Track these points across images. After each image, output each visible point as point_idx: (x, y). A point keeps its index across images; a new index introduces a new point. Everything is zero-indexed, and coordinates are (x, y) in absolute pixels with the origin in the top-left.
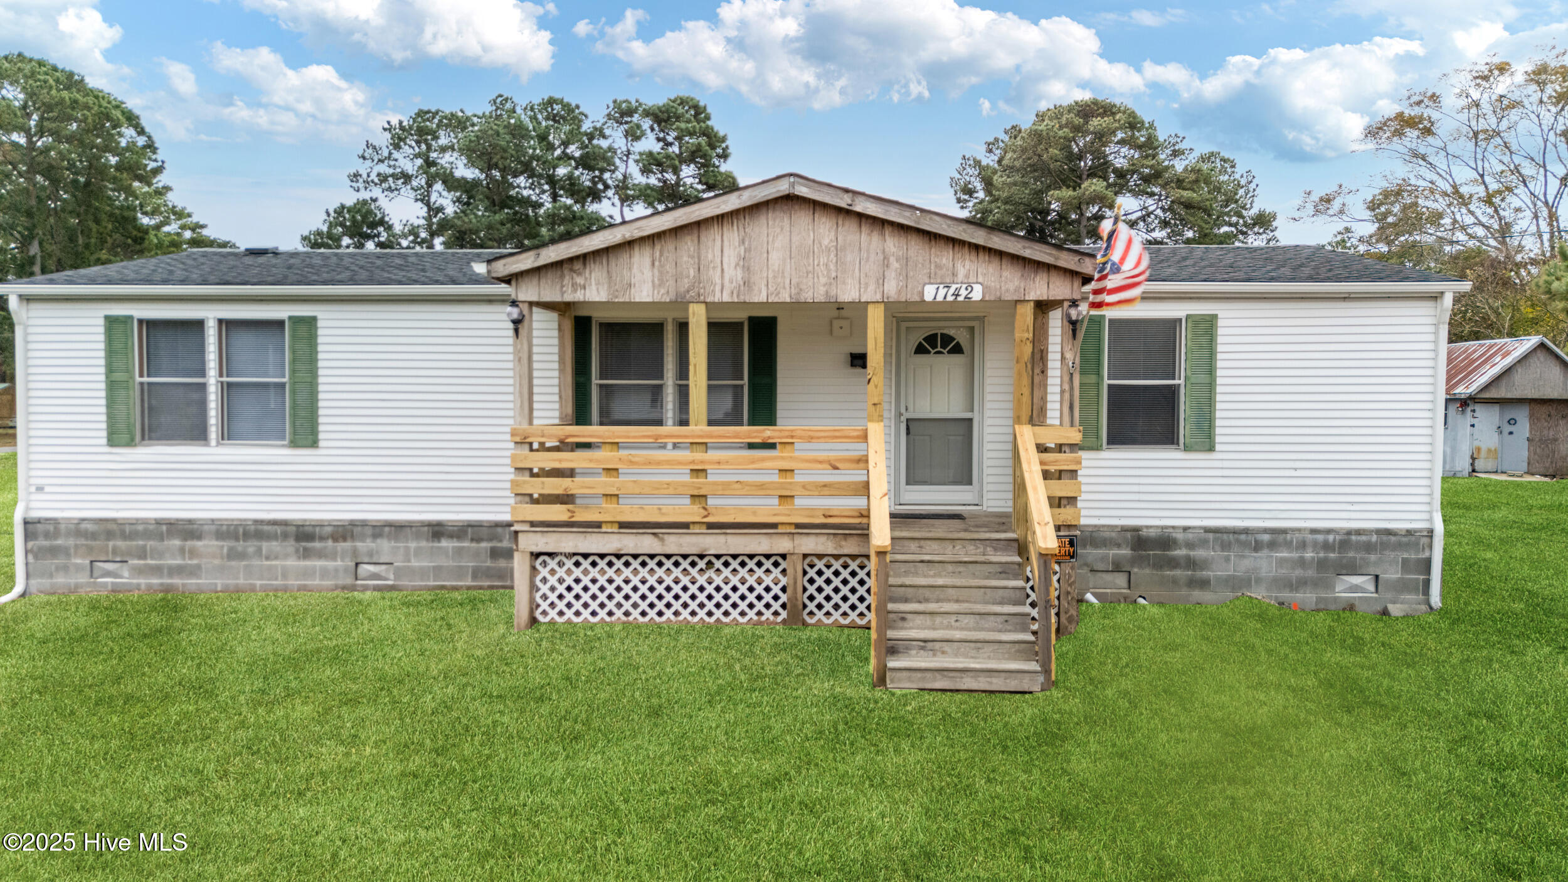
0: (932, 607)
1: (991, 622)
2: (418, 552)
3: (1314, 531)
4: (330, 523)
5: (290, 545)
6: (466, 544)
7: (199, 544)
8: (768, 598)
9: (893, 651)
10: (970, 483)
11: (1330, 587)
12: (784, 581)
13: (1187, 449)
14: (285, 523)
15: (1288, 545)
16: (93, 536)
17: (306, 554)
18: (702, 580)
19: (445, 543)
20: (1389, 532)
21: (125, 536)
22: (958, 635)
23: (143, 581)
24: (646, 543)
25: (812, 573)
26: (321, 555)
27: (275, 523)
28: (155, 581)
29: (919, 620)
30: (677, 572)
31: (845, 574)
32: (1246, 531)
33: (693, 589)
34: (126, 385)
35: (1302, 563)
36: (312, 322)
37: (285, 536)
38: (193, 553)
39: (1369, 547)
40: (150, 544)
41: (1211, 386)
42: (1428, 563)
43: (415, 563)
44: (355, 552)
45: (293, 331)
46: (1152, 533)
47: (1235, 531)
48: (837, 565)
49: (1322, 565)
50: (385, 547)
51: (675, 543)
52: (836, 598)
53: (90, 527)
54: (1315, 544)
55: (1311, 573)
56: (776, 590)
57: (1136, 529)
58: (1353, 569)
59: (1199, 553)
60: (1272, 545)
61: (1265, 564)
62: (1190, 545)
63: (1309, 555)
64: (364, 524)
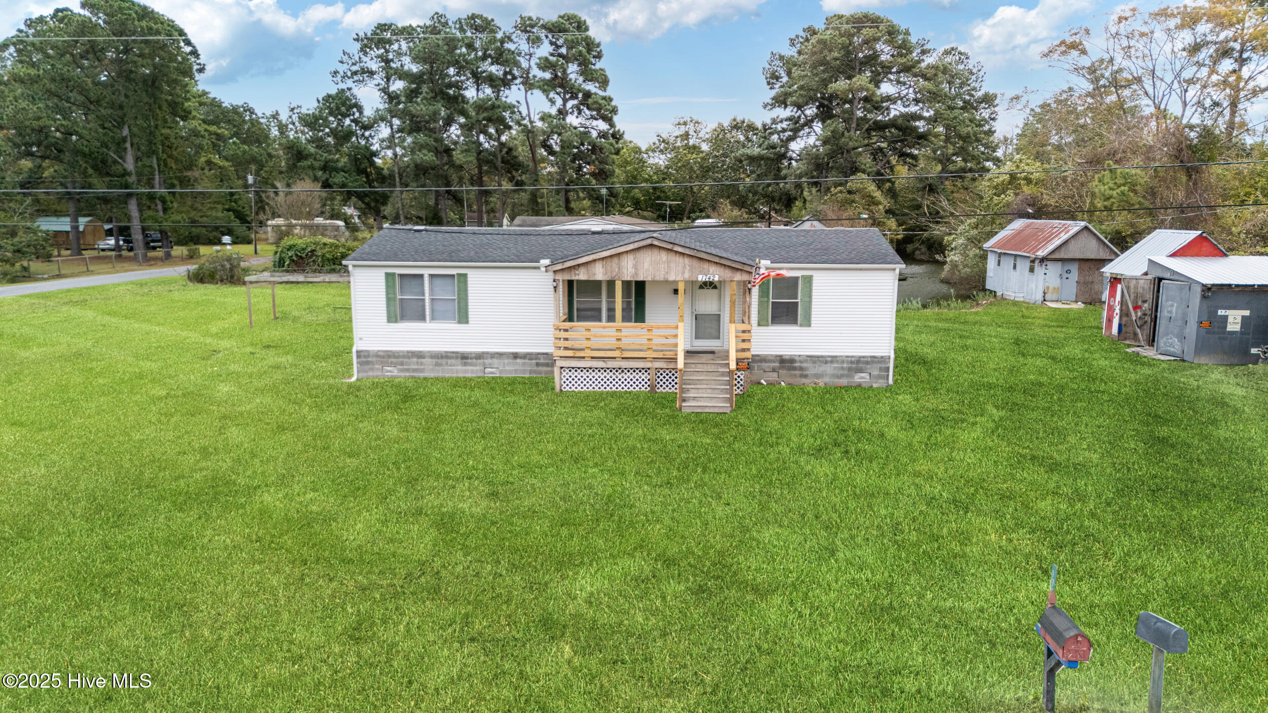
0: (698, 386)
1: (717, 391)
2: (508, 364)
3: (847, 357)
4: (474, 353)
5: (459, 361)
6: (527, 361)
7: (424, 360)
8: (643, 383)
9: (684, 400)
10: (719, 338)
11: (853, 377)
12: (649, 377)
13: (801, 326)
14: (457, 353)
15: (837, 362)
16: (383, 357)
17: (465, 364)
18: (620, 377)
19: (518, 361)
20: (874, 357)
21: (395, 357)
22: (705, 395)
23: (402, 374)
24: (600, 364)
25: (659, 374)
26: (471, 365)
27: (453, 352)
28: (407, 374)
29: (693, 391)
30: (611, 374)
31: (670, 375)
32: (822, 357)
33: (617, 380)
34: (394, 299)
35: (843, 368)
36: (465, 275)
37: (457, 358)
38: (422, 364)
39: (867, 363)
40: (405, 360)
41: (810, 302)
42: (887, 369)
43: (507, 368)
44: (484, 364)
45: (458, 279)
46: (787, 357)
47: (818, 357)
48: (667, 372)
49: (850, 369)
50: (495, 361)
51: (611, 364)
52: (667, 383)
53: (382, 354)
54: (848, 362)
55: (846, 372)
56: (646, 380)
57: (781, 356)
58: (861, 371)
59: (804, 365)
60: (832, 362)
61: (829, 369)
62: (801, 362)
63: (845, 365)
64: (487, 353)
